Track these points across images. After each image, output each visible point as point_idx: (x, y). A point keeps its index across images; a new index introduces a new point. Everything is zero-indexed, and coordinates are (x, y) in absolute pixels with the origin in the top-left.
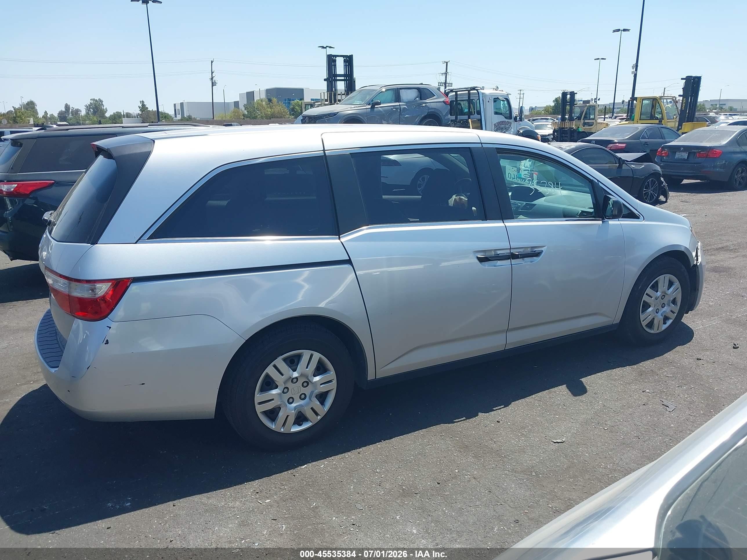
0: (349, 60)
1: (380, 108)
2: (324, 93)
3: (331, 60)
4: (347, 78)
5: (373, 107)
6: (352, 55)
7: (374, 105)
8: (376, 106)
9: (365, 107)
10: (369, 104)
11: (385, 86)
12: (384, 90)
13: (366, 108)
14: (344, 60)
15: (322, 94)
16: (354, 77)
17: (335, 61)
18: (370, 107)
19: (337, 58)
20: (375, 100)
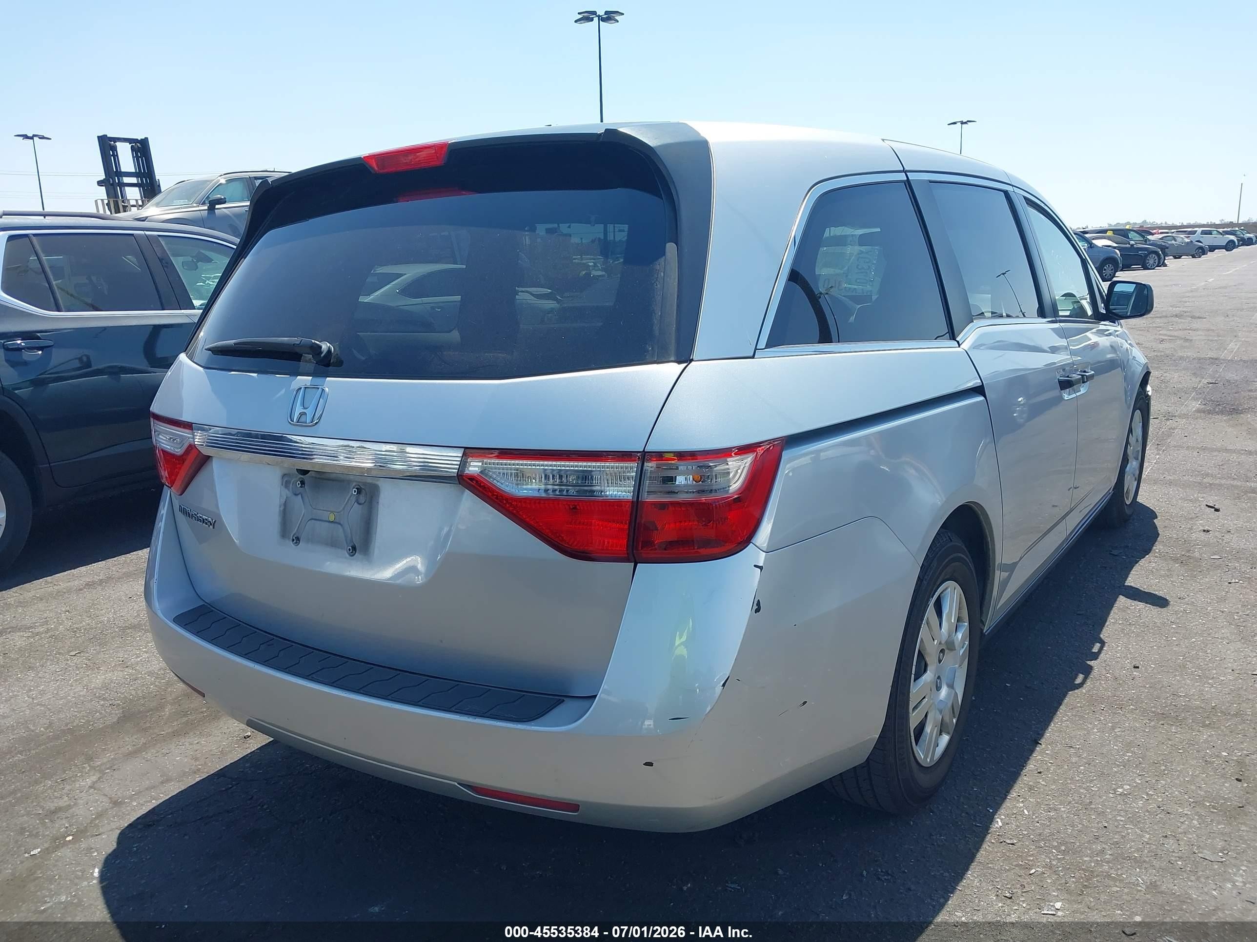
0: (141, 149)
1: (224, 210)
2: (102, 200)
3: (107, 145)
4: (142, 180)
5: (211, 208)
6: (146, 139)
7: (213, 204)
8: (217, 206)
9: (197, 209)
10: (204, 203)
11: (225, 174)
12: (223, 181)
13: (200, 210)
14: (132, 147)
15: (100, 202)
16: (157, 178)
17: (114, 149)
18: (206, 208)
19: (119, 145)
20: (213, 195)
